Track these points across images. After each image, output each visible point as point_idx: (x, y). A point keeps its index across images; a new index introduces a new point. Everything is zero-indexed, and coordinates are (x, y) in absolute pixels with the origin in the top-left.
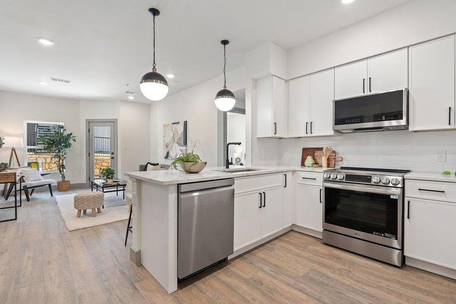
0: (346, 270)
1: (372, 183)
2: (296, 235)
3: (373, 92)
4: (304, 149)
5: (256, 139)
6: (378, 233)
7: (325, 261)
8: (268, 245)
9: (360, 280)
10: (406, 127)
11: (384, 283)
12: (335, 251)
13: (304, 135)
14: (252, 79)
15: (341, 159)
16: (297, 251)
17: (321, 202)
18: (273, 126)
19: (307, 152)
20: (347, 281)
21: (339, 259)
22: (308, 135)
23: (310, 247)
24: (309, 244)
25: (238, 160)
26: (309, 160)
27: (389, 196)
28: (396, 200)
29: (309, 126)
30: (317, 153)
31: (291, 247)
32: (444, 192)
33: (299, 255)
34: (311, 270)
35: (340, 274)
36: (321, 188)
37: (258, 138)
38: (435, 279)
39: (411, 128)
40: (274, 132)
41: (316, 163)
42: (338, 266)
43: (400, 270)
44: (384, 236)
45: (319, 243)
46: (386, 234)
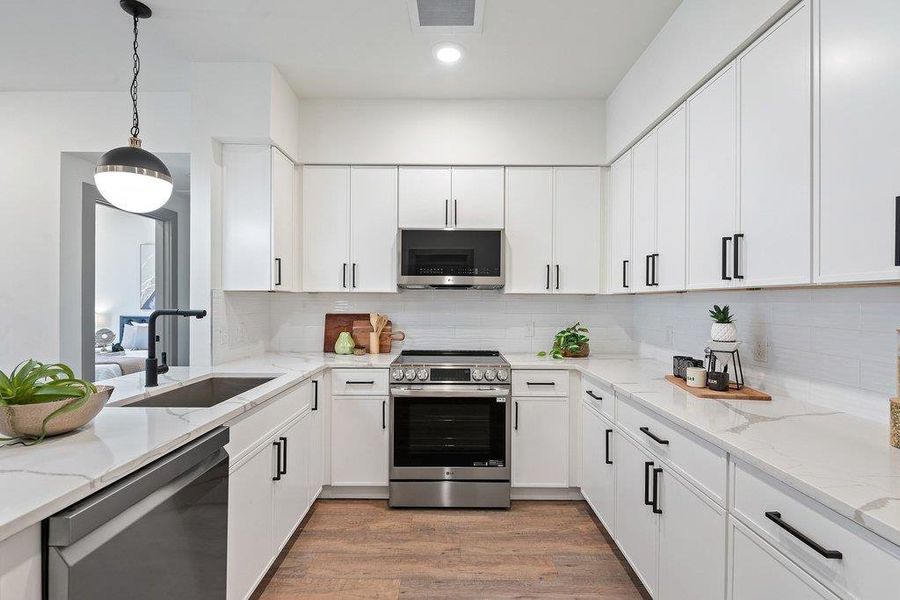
0: (452, 550)
1: (472, 381)
2: (332, 507)
3: (461, 226)
4: (331, 318)
5: (222, 295)
6: (479, 463)
7: (412, 546)
8: (286, 563)
9: (479, 559)
10: (501, 287)
11: (508, 548)
12: (416, 516)
13: (338, 288)
14: (213, 138)
15: (402, 337)
16: (354, 548)
17: (384, 427)
18: (275, 264)
19: (337, 324)
20: (466, 573)
21: (429, 530)
22: (346, 290)
23: (373, 527)
24: (366, 521)
25: (105, 336)
26: (344, 341)
27: (495, 399)
28: (503, 404)
29: (349, 272)
30: (357, 326)
31: (340, 545)
32: (553, 384)
33: (364, 558)
34: (405, 580)
35: (450, 564)
36: (387, 399)
37: (227, 292)
38: (546, 508)
39: (507, 290)
40: (275, 280)
41: (358, 347)
42: (438, 547)
43: (511, 513)
44: (489, 466)
45: (383, 510)
46: (492, 462)
